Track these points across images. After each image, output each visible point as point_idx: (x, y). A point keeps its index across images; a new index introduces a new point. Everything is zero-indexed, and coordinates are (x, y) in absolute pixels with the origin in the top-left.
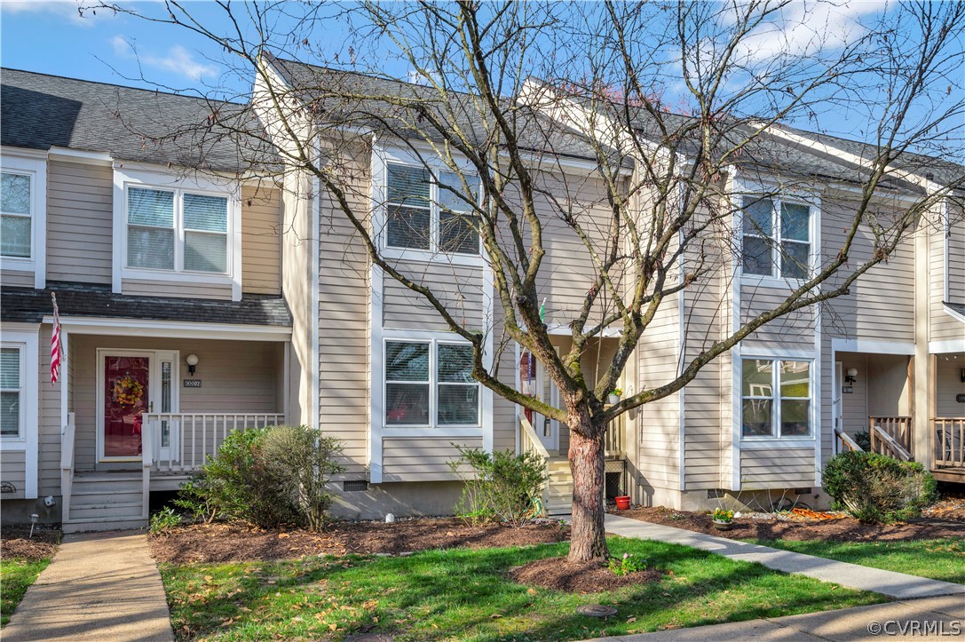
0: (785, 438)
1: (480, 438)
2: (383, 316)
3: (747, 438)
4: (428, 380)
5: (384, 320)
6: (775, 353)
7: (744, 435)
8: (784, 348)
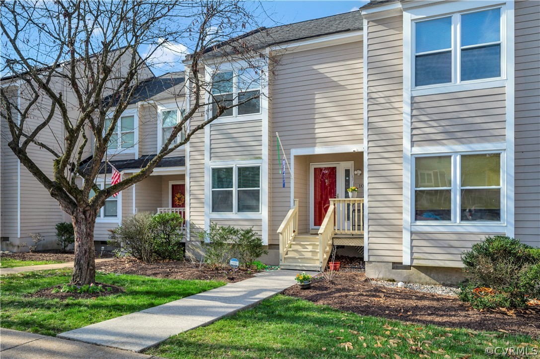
0: (465, 223)
1: (260, 220)
2: (210, 155)
3: (419, 223)
4: (232, 187)
5: (211, 157)
6: (453, 149)
7: (416, 219)
8: (463, 143)
